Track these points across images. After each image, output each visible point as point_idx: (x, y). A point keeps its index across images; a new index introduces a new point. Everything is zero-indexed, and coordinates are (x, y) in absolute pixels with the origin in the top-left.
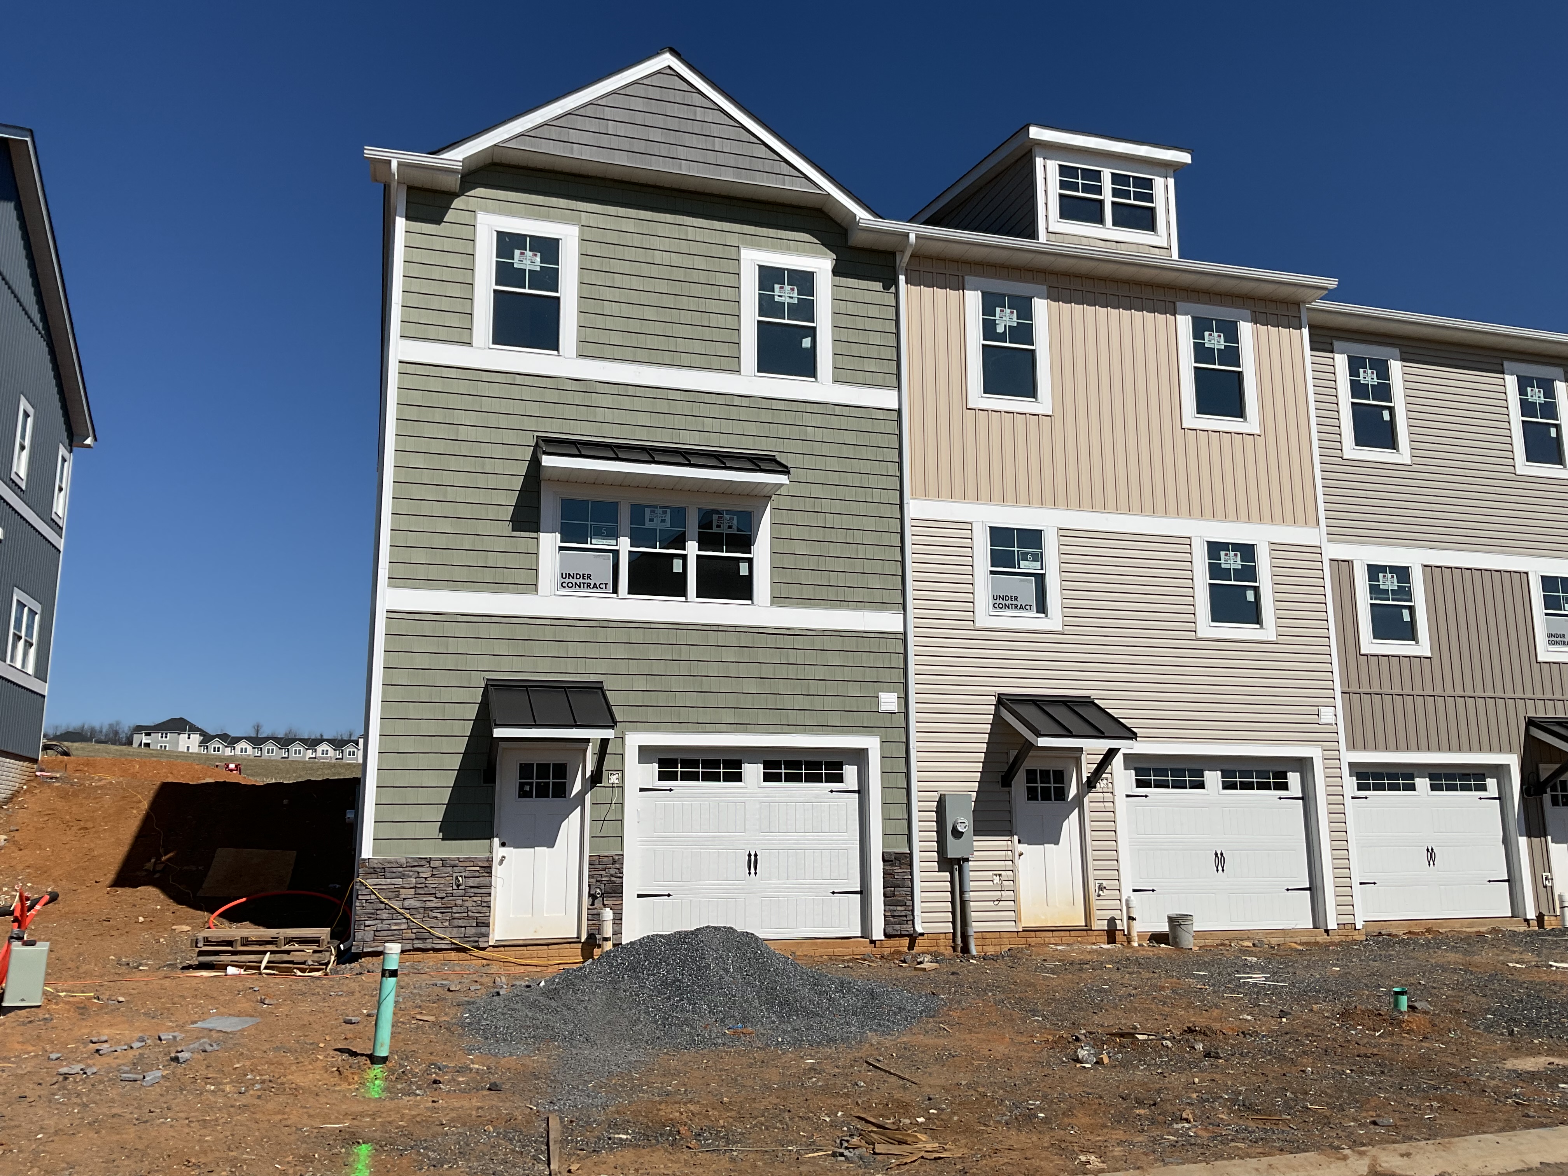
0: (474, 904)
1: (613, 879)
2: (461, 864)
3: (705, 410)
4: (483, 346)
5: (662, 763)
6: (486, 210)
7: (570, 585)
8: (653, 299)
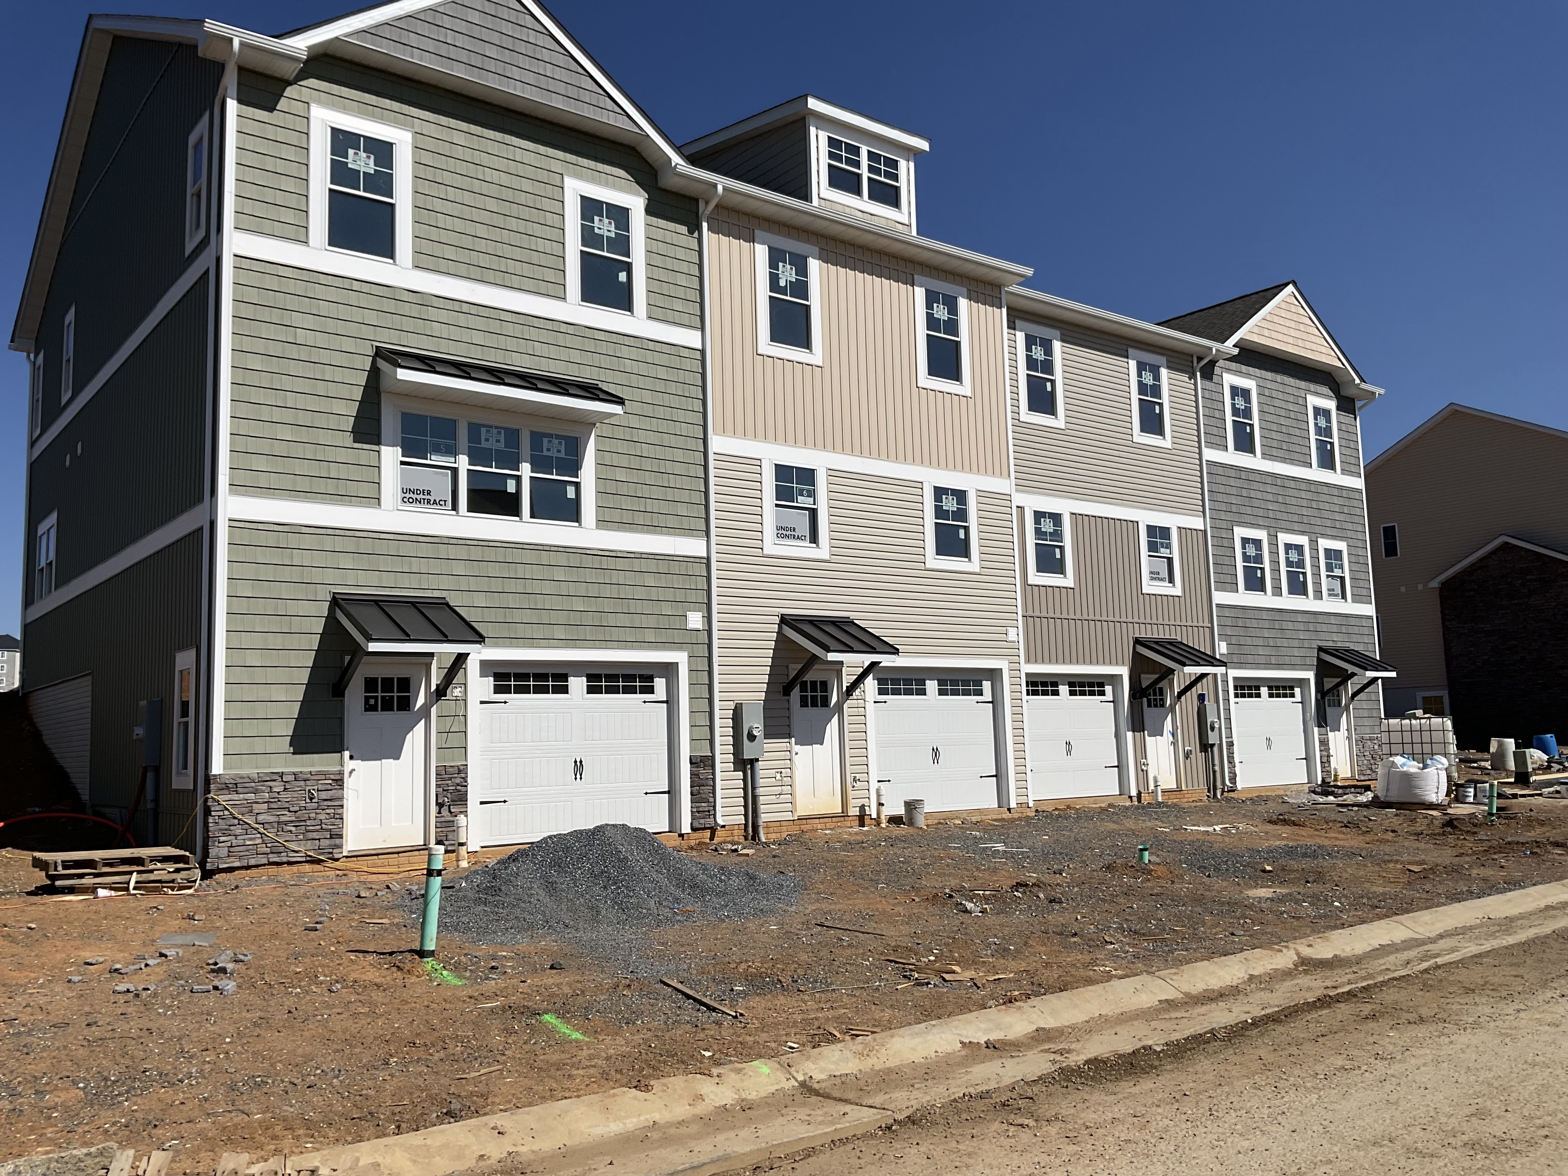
0: (327, 817)
1: (459, 788)
2: (313, 778)
3: (534, 334)
4: (319, 247)
5: (497, 676)
6: (319, 102)
7: (411, 500)
8: (485, 217)
